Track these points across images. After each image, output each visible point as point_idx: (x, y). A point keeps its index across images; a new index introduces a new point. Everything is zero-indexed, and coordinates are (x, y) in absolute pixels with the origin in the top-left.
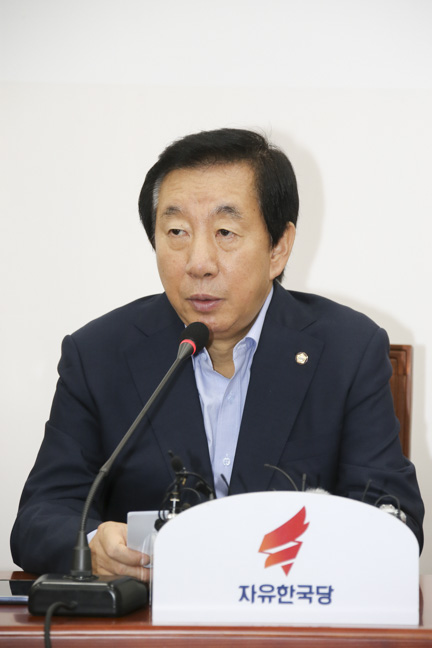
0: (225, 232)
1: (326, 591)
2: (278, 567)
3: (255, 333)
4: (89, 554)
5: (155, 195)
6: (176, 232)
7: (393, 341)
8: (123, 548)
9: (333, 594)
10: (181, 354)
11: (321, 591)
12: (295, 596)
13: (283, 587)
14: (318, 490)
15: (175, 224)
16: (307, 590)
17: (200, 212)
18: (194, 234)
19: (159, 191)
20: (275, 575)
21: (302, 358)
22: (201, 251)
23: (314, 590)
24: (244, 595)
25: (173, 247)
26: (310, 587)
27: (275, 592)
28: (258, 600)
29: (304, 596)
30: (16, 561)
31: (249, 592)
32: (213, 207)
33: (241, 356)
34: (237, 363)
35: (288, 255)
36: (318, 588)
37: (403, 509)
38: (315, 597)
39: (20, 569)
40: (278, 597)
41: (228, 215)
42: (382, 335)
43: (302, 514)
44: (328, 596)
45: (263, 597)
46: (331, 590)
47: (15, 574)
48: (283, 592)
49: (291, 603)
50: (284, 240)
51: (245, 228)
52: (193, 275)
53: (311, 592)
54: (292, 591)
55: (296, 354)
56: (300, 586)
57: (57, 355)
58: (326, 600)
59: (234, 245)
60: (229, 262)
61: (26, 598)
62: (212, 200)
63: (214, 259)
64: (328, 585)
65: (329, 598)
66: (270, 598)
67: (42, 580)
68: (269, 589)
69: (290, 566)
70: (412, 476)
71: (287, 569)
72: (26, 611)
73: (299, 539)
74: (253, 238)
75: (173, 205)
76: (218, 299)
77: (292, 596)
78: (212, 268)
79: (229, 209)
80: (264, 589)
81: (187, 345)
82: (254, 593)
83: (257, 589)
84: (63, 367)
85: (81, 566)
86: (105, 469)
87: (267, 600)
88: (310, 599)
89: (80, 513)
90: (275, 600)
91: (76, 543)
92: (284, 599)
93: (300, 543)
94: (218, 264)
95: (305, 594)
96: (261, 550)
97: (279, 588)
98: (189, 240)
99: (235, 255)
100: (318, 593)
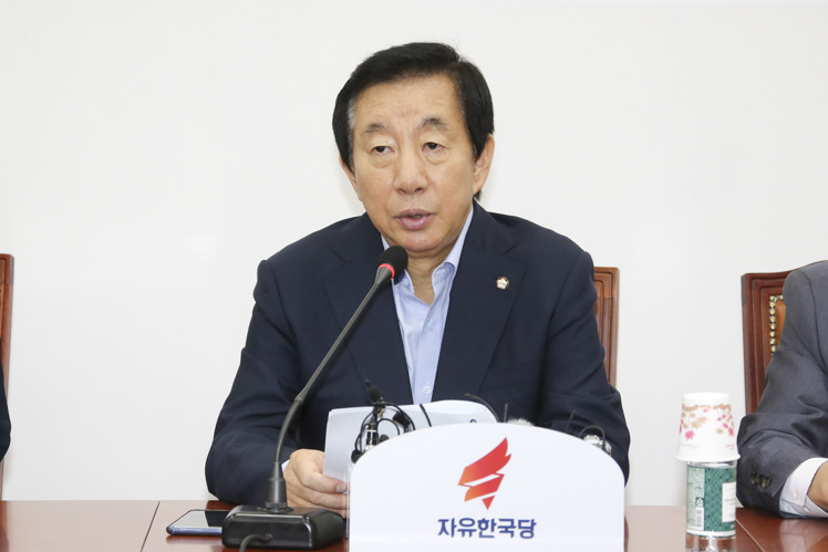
0: (432, 146)
1: (529, 524)
2: (479, 501)
3: (454, 257)
4: (283, 485)
5: (351, 115)
6: (380, 149)
7: (597, 264)
8: (318, 476)
9: (535, 527)
10: (379, 279)
11: (523, 524)
12: (497, 530)
13: (484, 521)
14: (520, 421)
15: (379, 141)
16: (509, 524)
17: (405, 127)
18: (400, 150)
19: (355, 111)
20: (476, 508)
21: (502, 283)
22: (410, 166)
23: (516, 524)
24: (443, 529)
25: (376, 165)
26: (512, 521)
27: (476, 526)
28: (458, 534)
29: (506, 530)
30: (211, 489)
31: (448, 526)
32: (419, 120)
33: (441, 282)
34: (437, 289)
35: (488, 168)
36: (520, 522)
37: (607, 438)
38: (517, 531)
39: (216, 499)
40: (479, 531)
41: (434, 127)
42: (587, 259)
43: (504, 446)
44: (531, 529)
45: (463, 531)
46: (533, 524)
47: (211, 503)
48: (483, 526)
49: (492, 537)
50: (485, 154)
51: (452, 139)
52: (402, 191)
53: (512, 526)
54: (493, 524)
55: (497, 279)
56: (501, 520)
57: (253, 281)
58: (528, 535)
59: (442, 158)
60: (438, 175)
61: (219, 530)
62: (416, 113)
63: (423, 174)
64: (530, 519)
65: (532, 532)
66: (471, 531)
67: (235, 511)
68: (470, 522)
69: (492, 498)
70: (617, 404)
71: (488, 502)
72: (219, 543)
73: (500, 472)
74: (460, 151)
75: (375, 121)
76: (429, 214)
77: (493, 530)
78: (422, 182)
79: (434, 121)
80: (464, 522)
81: (386, 269)
82: (453, 526)
83: (457, 523)
84: (260, 292)
85: (276, 498)
86: (300, 398)
87: (467, 533)
88: (512, 533)
89: (276, 441)
90: (476, 534)
91: (270, 473)
92: (484, 533)
93: (502, 476)
94: (427, 178)
95: (506, 528)
96: (461, 484)
97: (480, 522)
98: (394, 156)
99: (443, 168)
100: (520, 527)
